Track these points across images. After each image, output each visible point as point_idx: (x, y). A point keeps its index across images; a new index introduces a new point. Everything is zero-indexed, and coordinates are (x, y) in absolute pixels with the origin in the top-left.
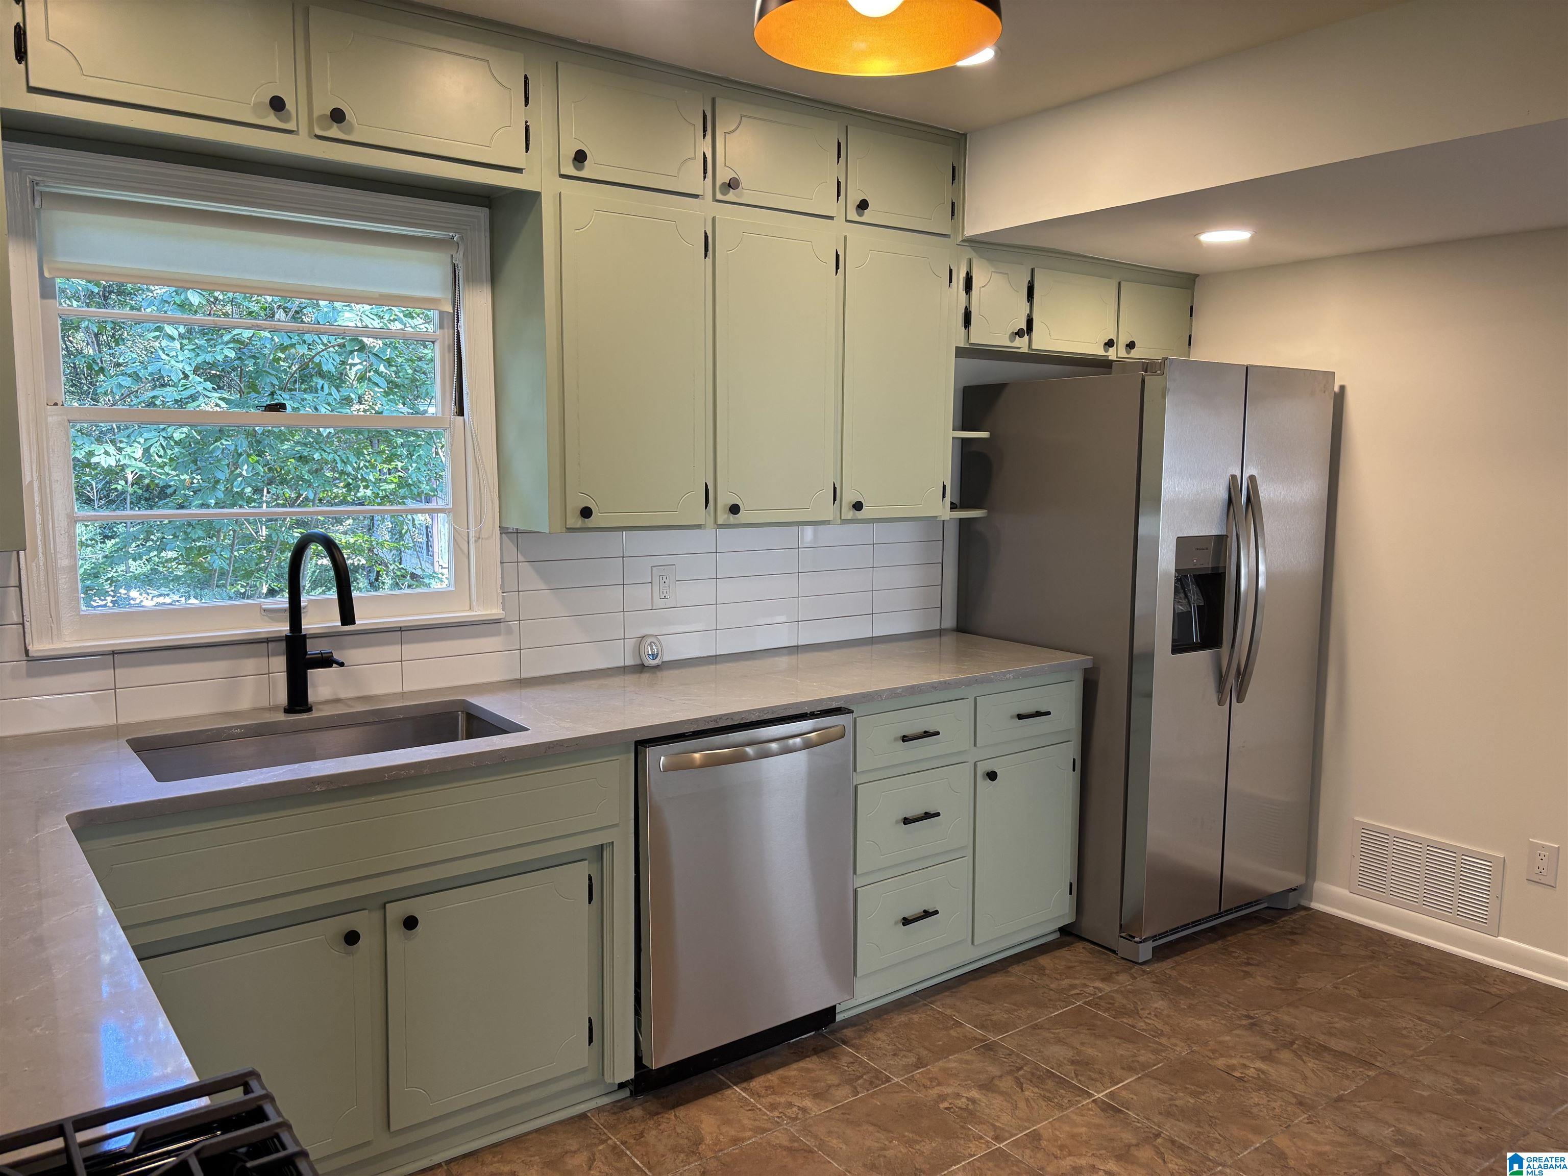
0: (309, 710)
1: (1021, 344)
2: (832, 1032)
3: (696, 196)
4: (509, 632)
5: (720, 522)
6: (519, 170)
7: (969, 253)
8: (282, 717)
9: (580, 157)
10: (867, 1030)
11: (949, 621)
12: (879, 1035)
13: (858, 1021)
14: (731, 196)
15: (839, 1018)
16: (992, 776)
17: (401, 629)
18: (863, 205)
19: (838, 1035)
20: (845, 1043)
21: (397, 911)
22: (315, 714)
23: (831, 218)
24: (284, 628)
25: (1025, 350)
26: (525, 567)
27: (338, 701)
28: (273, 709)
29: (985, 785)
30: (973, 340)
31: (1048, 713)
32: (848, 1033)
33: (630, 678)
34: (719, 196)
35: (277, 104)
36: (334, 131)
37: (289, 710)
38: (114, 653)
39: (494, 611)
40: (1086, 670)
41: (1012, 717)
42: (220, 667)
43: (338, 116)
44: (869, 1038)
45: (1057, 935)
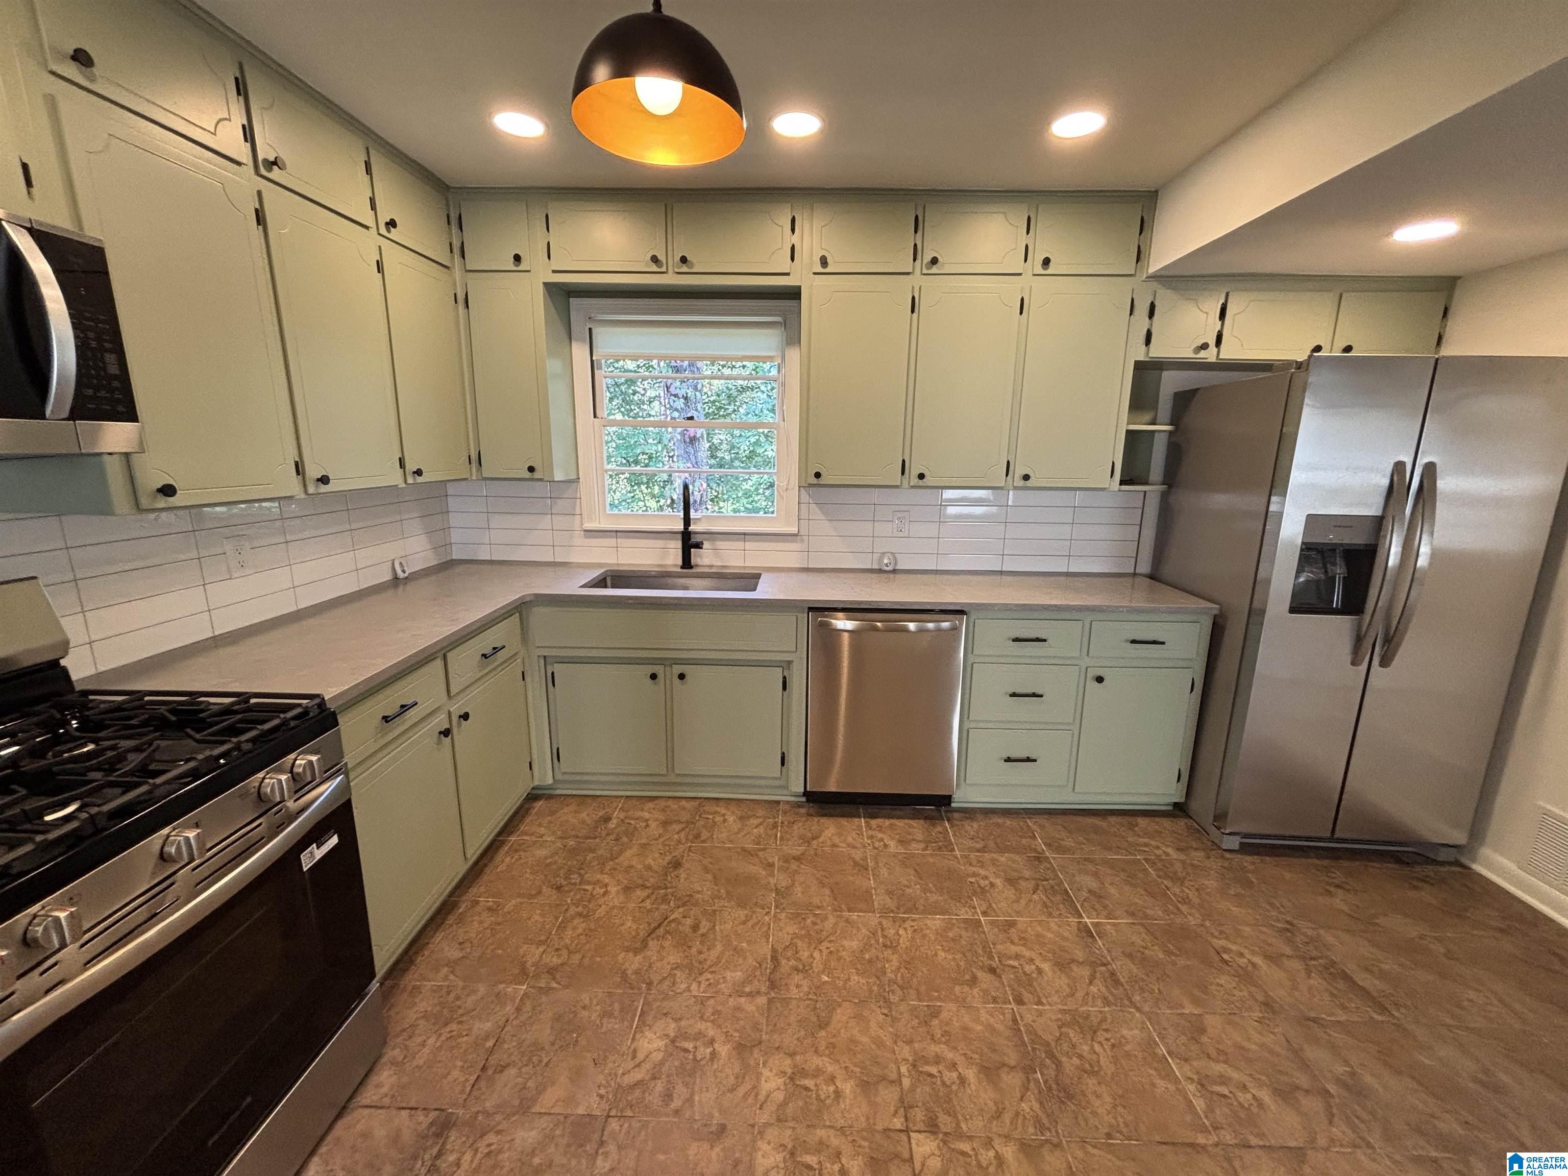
0: (691, 567)
1: (1210, 355)
2: (946, 812)
3: (908, 274)
4: (802, 541)
5: (912, 484)
6: (788, 274)
7: (1155, 285)
8: (680, 570)
9: (824, 262)
10: (970, 818)
11: (1144, 567)
12: (975, 825)
13: (969, 813)
14: (934, 270)
15: (953, 805)
16: (1100, 680)
17: (745, 534)
18: (1046, 262)
19: (949, 815)
20: (948, 820)
21: (678, 670)
22: (694, 570)
23: (1020, 274)
24: (681, 527)
25: (1213, 359)
26: (813, 506)
27: (711, 566)
28: (676, 565)
29: (1093, 685)
30: (1151, 355)
31: (1163, 643)
32: (956, 815)
33: (874, 576)
34: (925, 271)
35: (655, 259)
36: (685, 269)
37: (682, 568)
38: (617, 531)
39: (794, 530)
40: (1215, 616)
41: (1127, 641)
42: (659, 543)
43: (684, 260)
44: (966, 824)
45: (1170, 808)
